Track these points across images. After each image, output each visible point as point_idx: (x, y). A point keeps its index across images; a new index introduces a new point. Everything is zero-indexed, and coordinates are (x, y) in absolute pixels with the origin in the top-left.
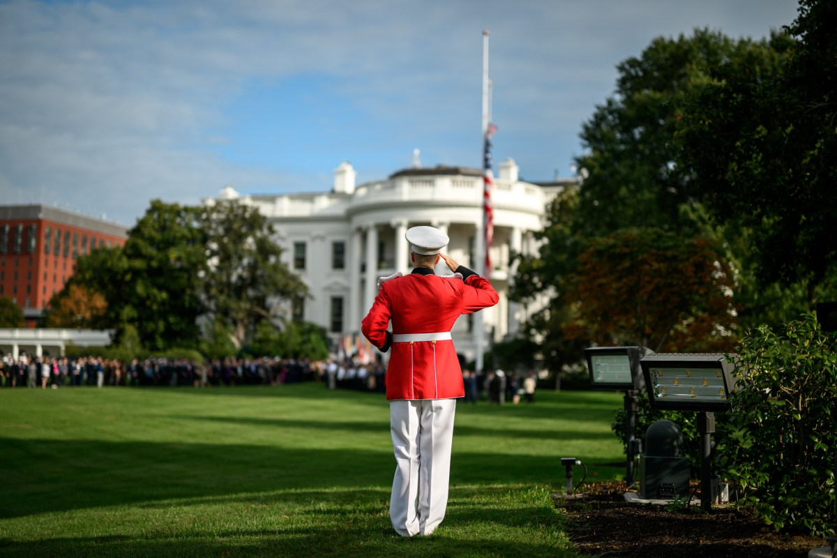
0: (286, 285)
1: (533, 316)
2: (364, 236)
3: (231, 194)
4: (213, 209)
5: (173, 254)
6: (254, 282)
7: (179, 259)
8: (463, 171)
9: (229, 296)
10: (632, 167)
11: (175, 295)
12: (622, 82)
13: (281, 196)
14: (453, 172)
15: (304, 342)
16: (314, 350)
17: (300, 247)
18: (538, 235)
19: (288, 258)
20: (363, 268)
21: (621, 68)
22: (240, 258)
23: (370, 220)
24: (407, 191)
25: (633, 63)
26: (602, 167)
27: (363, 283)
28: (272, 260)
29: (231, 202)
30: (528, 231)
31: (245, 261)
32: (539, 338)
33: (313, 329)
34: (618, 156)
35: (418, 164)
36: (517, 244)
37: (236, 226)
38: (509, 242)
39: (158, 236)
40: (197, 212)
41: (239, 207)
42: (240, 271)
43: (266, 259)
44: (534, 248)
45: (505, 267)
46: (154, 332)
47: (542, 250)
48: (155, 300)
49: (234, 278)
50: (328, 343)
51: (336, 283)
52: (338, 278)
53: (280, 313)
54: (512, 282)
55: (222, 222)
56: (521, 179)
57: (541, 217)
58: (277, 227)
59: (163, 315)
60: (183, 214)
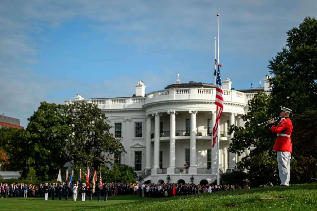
0: (113, 146)
1: (243, 159)
2: (153, 120)
3: (81, 98)
4: (73, 107)
5: (54, 130)
6: (95, 144)
7: (56, 132)
8: (203, 85)
9: (83, 152)
10: (297, 83)
11: (55, 151)
12: (290, 40)
13: (108, 99)
14: (198, 85)
15: (123, 175)
16: (128, 179)
17: (118, 126)
18: (245, 118)
19: (112, 131)
20: (152, 136)
21: (289, 33)
22: (89, 132)
23: (155, 111)
24: (175, 95)
25: (295, 30)
26: (282, 82)
27: (153, 143)
28: (105, 132)
29: (83, 102)
30: (239, 115)
31: (91, 133)
32: (246, 171)
33: (126, 168)
34: (290, 77)
35: (180, 82)
36: (233, 122)
37: (85, 115)
38: (228, 122)
39: (46, 121)
40: (65, 108)
41: (87, 105)
42: (87, 138)
43: (102, 132)
44: (242, 124)
45: (226, 134)
46: (44, 170)
47: (246, 125)
48: (44, 154)
49: (85, 142)
50: (135, 175)
51: (138, 144)
52: (139, 141)
53: (109, 160)
54: (231, 142)
55: (78, 113)
56: (233, 89)
57: (245, 108)
58: (106, 115)
59: (48, 162)
60: (58, 109)
